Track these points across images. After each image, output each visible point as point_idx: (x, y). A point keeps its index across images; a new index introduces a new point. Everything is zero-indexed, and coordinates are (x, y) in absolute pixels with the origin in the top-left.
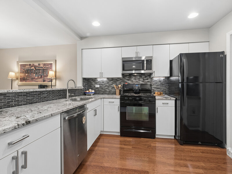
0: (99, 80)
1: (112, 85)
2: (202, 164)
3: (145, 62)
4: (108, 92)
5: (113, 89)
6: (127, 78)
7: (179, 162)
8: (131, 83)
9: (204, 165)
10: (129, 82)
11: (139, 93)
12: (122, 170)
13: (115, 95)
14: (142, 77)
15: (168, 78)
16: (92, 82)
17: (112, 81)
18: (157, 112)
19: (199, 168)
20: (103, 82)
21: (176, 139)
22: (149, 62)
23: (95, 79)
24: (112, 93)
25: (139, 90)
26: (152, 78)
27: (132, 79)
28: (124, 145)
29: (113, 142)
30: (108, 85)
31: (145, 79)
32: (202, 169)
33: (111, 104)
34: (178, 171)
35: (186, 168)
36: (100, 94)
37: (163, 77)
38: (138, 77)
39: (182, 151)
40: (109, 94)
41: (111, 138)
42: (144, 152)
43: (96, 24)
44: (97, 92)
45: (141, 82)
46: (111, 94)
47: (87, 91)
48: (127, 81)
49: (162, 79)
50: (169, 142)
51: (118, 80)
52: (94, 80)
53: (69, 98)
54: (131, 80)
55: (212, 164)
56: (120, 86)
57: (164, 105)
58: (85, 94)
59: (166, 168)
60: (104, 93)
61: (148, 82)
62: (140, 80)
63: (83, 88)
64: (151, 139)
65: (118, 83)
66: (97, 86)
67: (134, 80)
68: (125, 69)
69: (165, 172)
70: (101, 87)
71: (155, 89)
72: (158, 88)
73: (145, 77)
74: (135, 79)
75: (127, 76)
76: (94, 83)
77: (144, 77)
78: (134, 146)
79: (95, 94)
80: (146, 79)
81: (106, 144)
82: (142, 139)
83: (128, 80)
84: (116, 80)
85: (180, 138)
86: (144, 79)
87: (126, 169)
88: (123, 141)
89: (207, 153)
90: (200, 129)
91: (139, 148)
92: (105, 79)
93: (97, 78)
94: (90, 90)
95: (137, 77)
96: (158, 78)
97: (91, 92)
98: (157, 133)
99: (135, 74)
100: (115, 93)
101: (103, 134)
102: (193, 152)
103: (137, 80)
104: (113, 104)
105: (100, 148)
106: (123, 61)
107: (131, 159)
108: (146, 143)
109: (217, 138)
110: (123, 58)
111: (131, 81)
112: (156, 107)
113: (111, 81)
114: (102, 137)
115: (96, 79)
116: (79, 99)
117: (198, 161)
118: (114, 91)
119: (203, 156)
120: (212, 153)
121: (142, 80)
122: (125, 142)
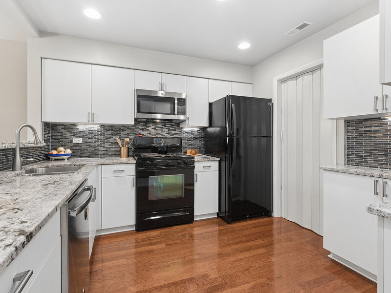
0: (81, 128)
1: (111, 140)
2: (260, 242)
3: (176, 102)
4: (102, 153)
5: (113, 146)
6: (140, 127)
7: (236, 247)
8: (149, 135)
9: (262, 242)
10: (145, 134)
11: (166, 152)
12: (168, 287)
13: (119, 158)
14: (167, 125)
15: (204, 129)
16: (63, 131)
17: (110, 132)
18: (196, 181)
19: (260, 248)
20: (91, 132)
21: (220, 217)
22: (182, 102)
23: (73, 127)
24: (111, 153)
25: (167, 147)
26: (182, 128)
27: (150, 129)
28: (151, 244)
29: (128, 245)
30: (101, 138)
31: (171, 130)
32: (263, 247)
33: (118, 174)
34: (241, 259)
35: (246, 252)
36: (83, 157)
37: (198, 127)
38: (160, 126)
39: (233, 231)
40: (104, 155)
41: (121, 239)
42: (187, 248)
43: (92, 14)
44: (78, 152)
45: (164, 134)
46: (110, 156)
47: (54, 152)
48: (140, 132)
49: (196, 129)
50: (213, 223)
51: (123, 130)
52: (70, 128)
53: (21, 170)
54: (148, 130)
55: (269, 238)
56: (128, 140)
57: (206, 170)
58: (47, 158)
59: (226, 261)
60: (94, 154)
61: (176, 134)
62: (164, 130)
63: (45, 144)
64: (188, 225)
65: (122, 135)
66: (77, 140)
67: (153, 130)
68: (141, 111)
69: (228, 267)
70: (86, 142)
71: (186, 145)
72: (190, 145)
73: (172, 126)
74: (155, 129)
75: (141, 122)
76: (68, 134)
77: (170, 126)
78: (167, 243)
79: (72, 156)
80: (173, 129)
81: (117, 253)
82: (175, 227)
83: (143, 130)
84: (120, 129)
85: (227, 215)
86: (169, 130)
87: (174, 284)
88: (145, 239)
89: (259, 226)
90: (241, 198)
91: (177, 244)
92: (96, 127)
93: (78, 123)
94: (62, 149)
95: (158, 125)
96: (190, 129)
97: (63, 153)
98: (195, 214)
99: (158, 121)
100: (119, 153)
101: (101, 235)
102: (245, 229)
103: (158, 130)
104: (123, 174)
105: (107, 264)
106: (138, 96)
107: (174, 264)
108: (184, 233)
109: (261, 205)
110: (137, 90)
111: (148, 132)
112: (195, 173)
113: (109, 130)
114: (100, 242)
115: (74, 125)
116: (43, 170)
117: (255, 239)
118: (116, 149)
119: (257, 231)
120: (264, 226)
121: (167, 130)
122: (151, 240)
